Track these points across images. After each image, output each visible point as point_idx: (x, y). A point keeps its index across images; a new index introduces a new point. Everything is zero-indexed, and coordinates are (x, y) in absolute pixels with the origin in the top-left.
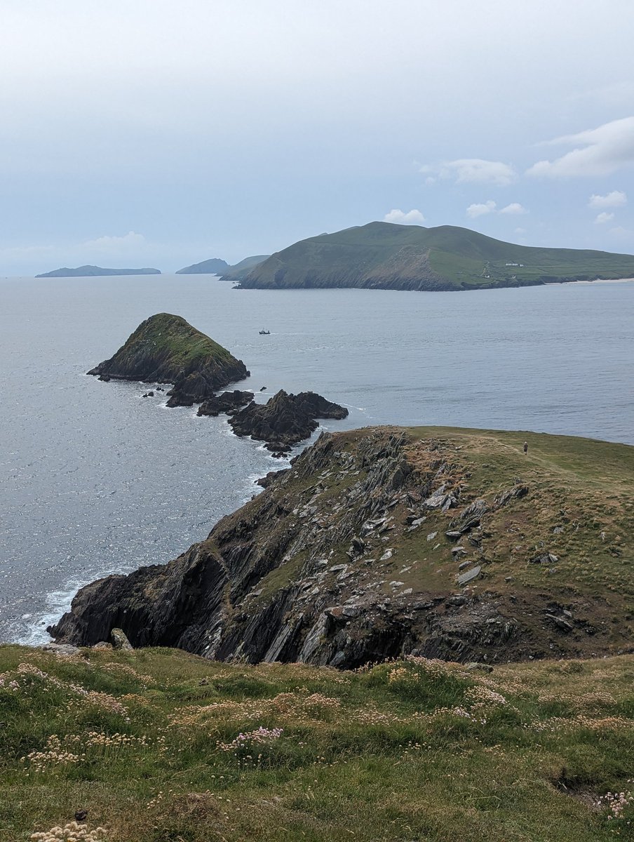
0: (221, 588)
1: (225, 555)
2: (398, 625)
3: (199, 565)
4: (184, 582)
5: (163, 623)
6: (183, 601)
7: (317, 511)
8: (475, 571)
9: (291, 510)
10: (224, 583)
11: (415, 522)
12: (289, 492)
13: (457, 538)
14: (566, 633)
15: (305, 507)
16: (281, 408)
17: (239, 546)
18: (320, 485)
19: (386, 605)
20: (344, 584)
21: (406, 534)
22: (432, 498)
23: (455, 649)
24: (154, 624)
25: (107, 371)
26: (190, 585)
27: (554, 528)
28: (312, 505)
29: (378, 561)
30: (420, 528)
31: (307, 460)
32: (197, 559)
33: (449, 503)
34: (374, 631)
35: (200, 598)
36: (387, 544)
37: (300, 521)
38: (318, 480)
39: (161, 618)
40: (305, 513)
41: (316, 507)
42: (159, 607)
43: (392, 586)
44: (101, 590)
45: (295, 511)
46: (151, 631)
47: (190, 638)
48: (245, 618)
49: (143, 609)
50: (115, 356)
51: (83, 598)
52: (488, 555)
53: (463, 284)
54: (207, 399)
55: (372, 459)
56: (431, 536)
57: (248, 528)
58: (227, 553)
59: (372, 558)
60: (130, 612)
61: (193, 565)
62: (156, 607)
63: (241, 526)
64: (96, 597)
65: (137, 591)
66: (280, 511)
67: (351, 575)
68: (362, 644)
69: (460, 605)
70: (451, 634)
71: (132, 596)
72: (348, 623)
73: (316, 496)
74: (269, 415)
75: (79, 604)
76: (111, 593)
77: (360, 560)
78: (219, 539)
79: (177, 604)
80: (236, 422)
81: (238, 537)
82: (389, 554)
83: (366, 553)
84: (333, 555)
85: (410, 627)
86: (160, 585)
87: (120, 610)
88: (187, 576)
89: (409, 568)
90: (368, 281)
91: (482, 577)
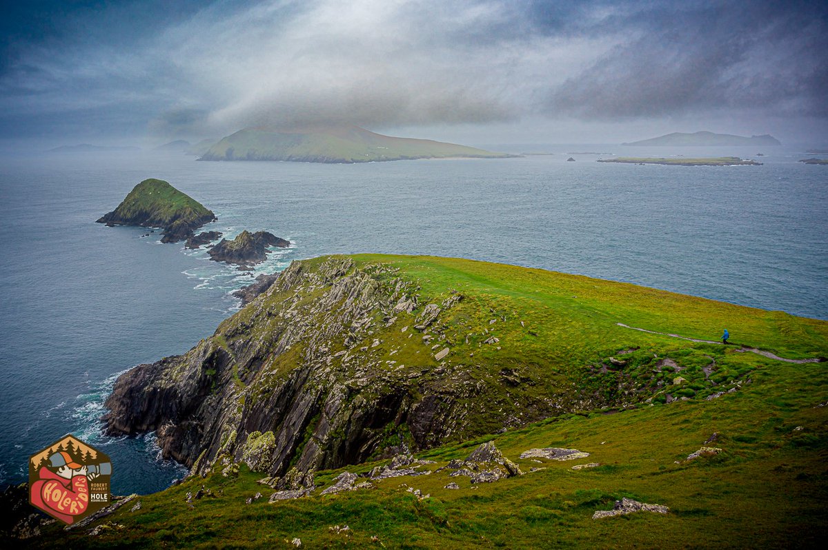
0: (230, 369)
1: (232, 346)
2: (398, 390)
3: (213, 354)
4: (203, 367)
5: (188, 396)
6: (203, 379)
7: (298, 313)
8: (446, 351)
9: (278, 314)
10: (233, 365)
11: (390, 320)
12: (274, 301)
13: (423, 330)
14: (516, 386)
15: (288, 311)
16: (246, 242)
17: (241, 340)
18: (297, 296)
19: (389, 377)
20: (348, 364)
21: (383, 329)
22: (399, 305)
23: (445, 402)
24: (182, 397)
25: (110, 220)
26: (207, 368)
27: (490, 321)
28: (293, 310)
29: (370, 348)
30: (395, 325)
31: (284, 279)
32: (210, 351)
33: (411, 307)
34: (382, 395)
35: (215, 378)
36: (373, 336)
37: (286, 321)
38: (295, 292)
39: (188, 392)
40: (289, 316)
41: (296, 311)
42: (185, 385)
43: (388, 364)
44: (136, 376)
45: (281, 315)
46: (180, 402)
47: (210, 404)
48: (269, 390)
49: (173, 386)
50: (117, 209)
51: (123, 382)
52: (451, 340)
53: (352, 159)
54: (190, 238)
55: (331, 277)
56: (404, 330)
57: (247, 328)
58: (233, 345)
59: (365, 346)
60: (162, 390)
61: (208, 355)
62: (182, 385)
63: (241, 326)
64: (132, 381)
65: (166, 375)
66: (270, 314)
67: (352, 359)
68: (374, 404)
69: (442, 373)
70: (441, 393)
71: (162, 379)
72: (362, 391)
73: (294, 304)
74: (237, 248)
75: (119, 387)
76: (144, 377)
77: (355, 347)
78: (226, 336)
79: (198, 382)
80: (213, 253)
81: (239, 333)
82: (377, 342)
83: (358, 342)
84: (331, 345)
85: (408, 390)
86: (183, 369)
87: (155, 389)
88: (205, 362)
89: (396, 351)
90: (290, 157)
91: (452, 354)
